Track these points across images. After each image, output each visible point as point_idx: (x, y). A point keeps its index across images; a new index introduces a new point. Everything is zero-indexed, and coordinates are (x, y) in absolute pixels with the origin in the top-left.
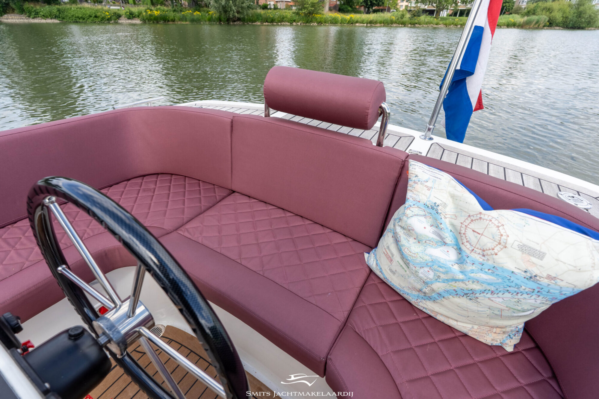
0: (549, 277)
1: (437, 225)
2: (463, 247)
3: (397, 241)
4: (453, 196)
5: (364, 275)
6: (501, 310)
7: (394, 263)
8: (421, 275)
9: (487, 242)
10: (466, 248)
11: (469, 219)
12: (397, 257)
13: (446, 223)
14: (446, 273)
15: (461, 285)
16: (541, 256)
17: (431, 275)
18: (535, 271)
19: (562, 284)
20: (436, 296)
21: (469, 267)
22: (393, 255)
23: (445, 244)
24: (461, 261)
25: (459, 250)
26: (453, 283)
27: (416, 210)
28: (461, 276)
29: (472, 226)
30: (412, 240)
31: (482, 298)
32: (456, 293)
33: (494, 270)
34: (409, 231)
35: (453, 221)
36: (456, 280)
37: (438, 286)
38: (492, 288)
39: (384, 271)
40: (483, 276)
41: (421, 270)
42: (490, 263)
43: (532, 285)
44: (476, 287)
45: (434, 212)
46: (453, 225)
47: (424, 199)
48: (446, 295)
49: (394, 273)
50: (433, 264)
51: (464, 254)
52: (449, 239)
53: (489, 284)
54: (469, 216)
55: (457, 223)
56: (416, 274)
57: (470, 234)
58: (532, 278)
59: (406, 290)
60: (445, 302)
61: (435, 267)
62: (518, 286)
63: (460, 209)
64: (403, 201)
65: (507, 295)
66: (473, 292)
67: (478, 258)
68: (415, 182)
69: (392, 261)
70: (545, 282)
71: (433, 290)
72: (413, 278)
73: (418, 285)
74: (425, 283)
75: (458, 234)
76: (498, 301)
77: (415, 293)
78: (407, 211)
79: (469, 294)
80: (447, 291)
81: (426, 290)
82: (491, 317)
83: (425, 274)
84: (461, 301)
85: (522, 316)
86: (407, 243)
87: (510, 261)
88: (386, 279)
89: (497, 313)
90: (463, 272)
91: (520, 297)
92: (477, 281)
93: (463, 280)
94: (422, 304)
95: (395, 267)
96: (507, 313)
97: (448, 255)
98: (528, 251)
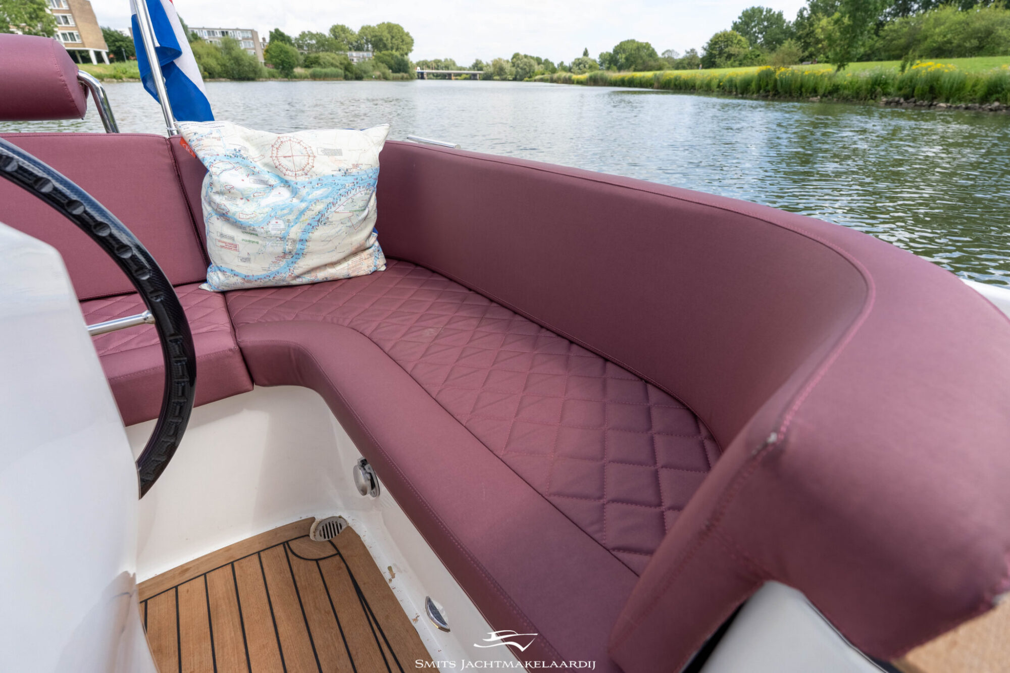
0: (356, 166)
1: (252, 173)
2: (287, 178)
3: (224, 216)
4: (248, 139)
5: (219, 301)
6: (349, 218)
7: (241, 247)
8: (273, 232)
9: (301, 160)
10: (290, 177)
11: (274, 149)
12: (239, 236)
13: (259, 167)
14: (291, 211)
15: (309, 214)
16: (338, 152)
17: (281, 224)
18: (344, 166)
19: (364, 167)
20: (298, 246)
21: (303, 192)
22: (232, 238)
23: (272, 186)
24: (295, 192)
25: (286, 184)
26: (303, 218)
27: (222, 166)
28: (303, 205)
29: (280, 154)
30: (240, 202)
31: (334, 217)
32: (312, 227)
33: (321, 182)
34: (228, 192)
35: (263, 161)
36: (302, 213)
37: (295, 232)
38: (331, 200)
39: (237, 270)
40: (318, 193)
41: (270, 227)
42: (314, 177)
43: (350, 179)
44: (320, 207)
45: (239, 159)
46: (266, 165)
47: (220, 151)
48: (306, 237)
49: (246, 260)
50: (275, 213)
51: (292, 183)
52: (273, 181)
53: (327, 197)
54: (272, 146)
55: (268, 160)
56: (268, 237)
57: (284, 162)
58: (346, 173)
59: (274, 269)
60: (311, 246)
61: (279, 213)
62: (344, 186)
63: (261, 146)
64: (200, 170)
65: (343, 199)
66: (321, 213)
67: (302, 179)
68: (198, 140)
69: (236, 246)
71: (294, 241)
72: (269, 244)
73: (279, 249)
74: (282, 239)
75: (275, 169)
76: (342, 211)
77: (283, 263)
78: (212, 170)
79: (321, 220)
80: (304, 231)
81: (289, 247)
82: (349, 234)
83: (276, 227)
84: (320, 232)
85: (365, 219)
86: (237, 208)
87: (325, 167)
88: (245, 278)
89: (349, 224)
90: (302, 201)
91: (350, 195)
92: (317, 201)
93: (307, 208)
94: (297, 272)
95: (244, 250)
96: (355, 220)
97: (281, 196)
98: (330, 152)
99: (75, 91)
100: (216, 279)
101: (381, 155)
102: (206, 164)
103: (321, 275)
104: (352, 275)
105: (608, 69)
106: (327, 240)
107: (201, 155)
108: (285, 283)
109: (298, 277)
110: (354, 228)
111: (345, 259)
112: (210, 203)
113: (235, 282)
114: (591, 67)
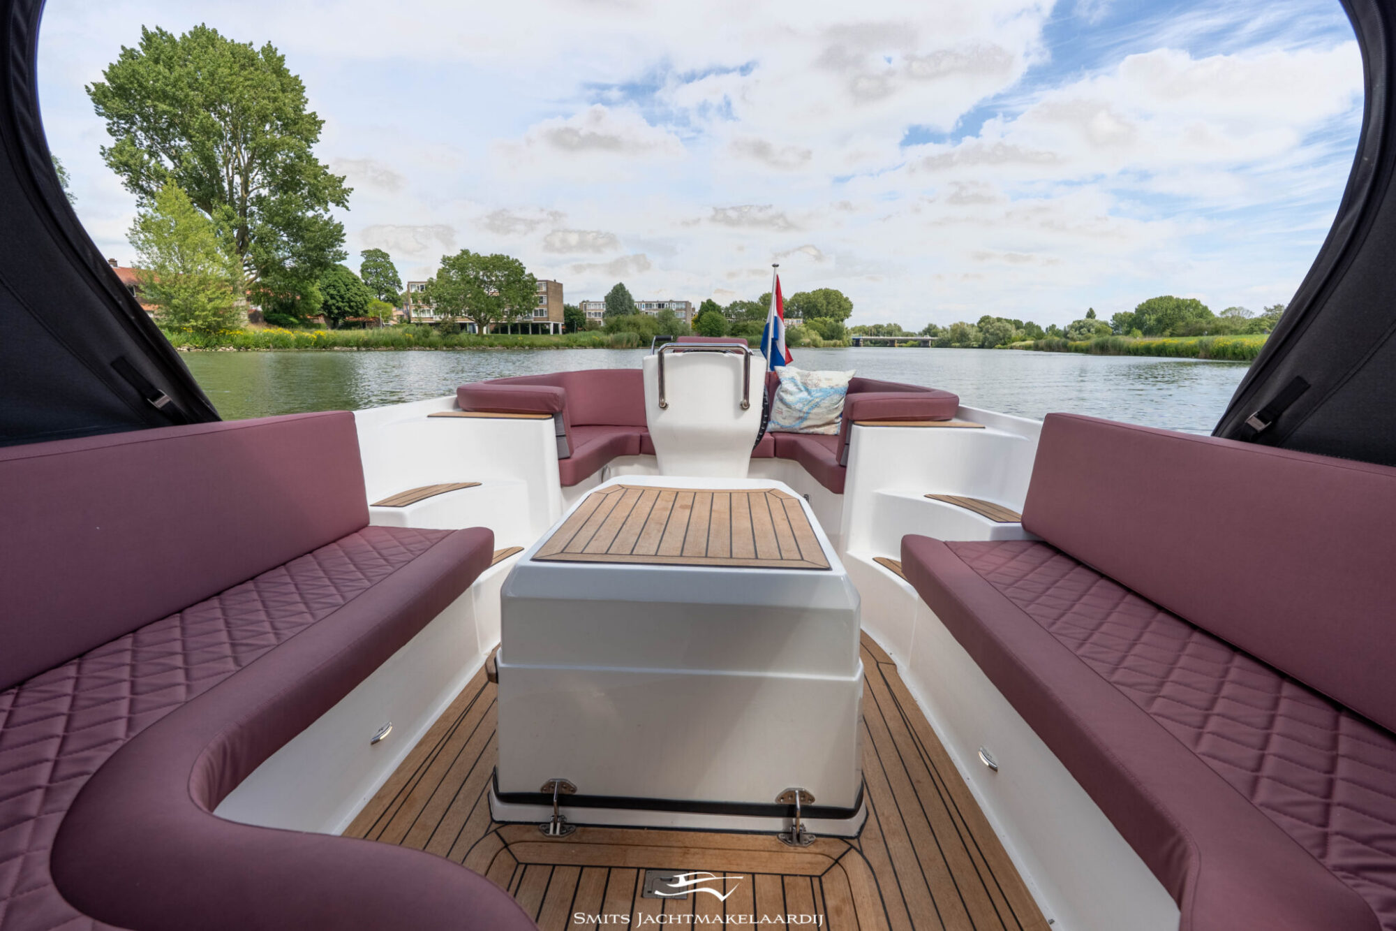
0: (837, 385)
1: (796, 385)
3: (782, 400)
4: (799, 373)
6: (829, 407)
8: (797, 408)
9: (814, 381)
10: (809, 387)
11: (807, 377)
12: (784, 408)
13: (799, 383)
14: (806, 401)
15: (813, 402)
16: (832, 379)
17: (801, 406)
18: (832, 385)
20: (805, 415)
21: (813, 393)
22: (782, 409)
23: (802, 391)
24: (810, 393)
25: (807, 390)
26: (810, 404)
27: (786, 382)
28: (811, 399)
29: (808, 379)
30: (788, 395)
31: (823, 405)
32: (813, 408)
33: (821, 390)
34: (786, 391)
35: (801, 381)
36: (810, 401)
37: (805, 409)
38: (823, 398)
39: (780, 423)
40: (818, 395)
41: (797, 406)
42: (818, 388)
43: (833, 390)
44: (817, 401)
45: (793, 380)
46: (802, 383)
47: (787, 376)
48: (809, 412)
49: (784, 418)
50: (800, 401)
51: (810, 390)
52: (803, 389)
53: (821, 397)
54: (806, 375)
55: (803, 381)
56: (795, 410)
57: (809, 382)
58: (832, 388)
59: (794, 424)
60: (810, 416)
61: (802, 401)
62: (829, 393)
63: (802, 376)
64: (779, 384)
65: (828, 398)
66: (817, 403)
67: (814, 389)
68: (781, 373)
69: (782, 413)
70: (835, 387)
71: (804, 413)
72: (794, 412)
73: (797, 415)
74: (800, 411)
75: (805, 385)
76: (826, 403)
77: (798, 422)
78: (783, 383)
79: (817, 405)
80: (809, 409)
81: (802, 415)
82: (828, 414)
83: (799, 406)
84: (816, 410)
85: (837, 408)
86: (788, 398)
87: (824, 385)
88: (782, 427)
90: (812, 396)
91: (831, 397)
92: (817, 397)
93: (813, 400)
94: (802, 426)
95: (785, 414)
96: (831, 408)
97: (804, 395)
98: (827, 379)
100: (771, 426)
101: (849, 382)
102: (781, 380)
103: (811, 430)
104: (826, 433)
105: (1127, 333)
106: (818, 415)
107: (780, 377)
108: (795, 431)
109: (802, 429)
110: (830, 411)
111: (825, 425)
112: (778, 395)
113: (777, 427)
114: (1098, 331)
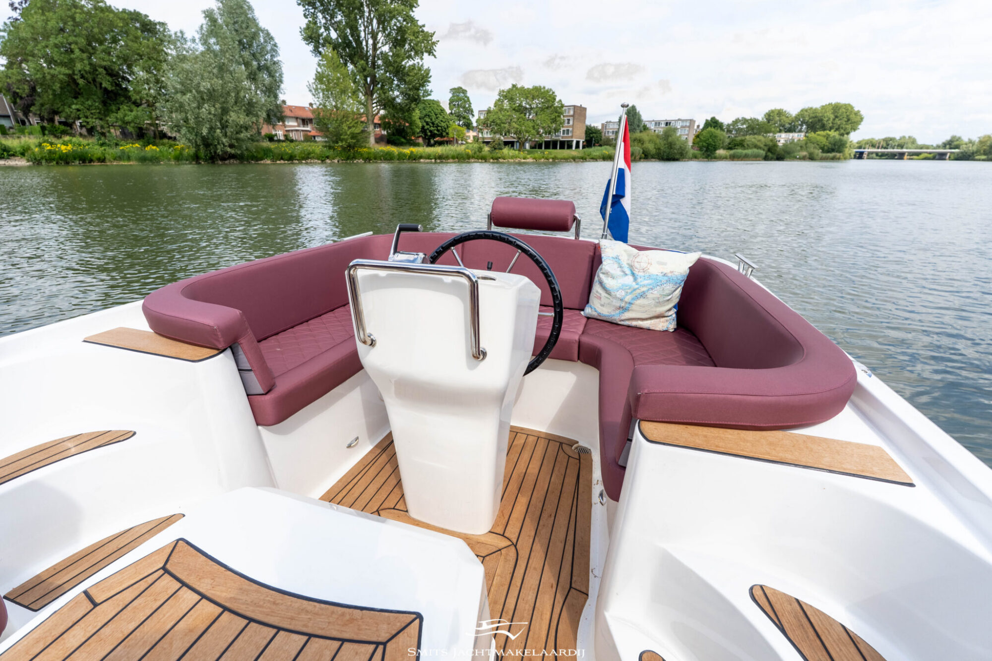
0: (672, 272)
1: (620, 266)
2: (635, 272)
3: (601, 283)
4: (625, 251)
5: (584, 321)
6: (658, 298)
7: (602, 299)
8: (618, 296)
9: (644, 265)
10: (636, 272)
11: (634, 258)
12: (603, 294)
13: (625, 265)
14: (630, 288)
15: (638, 291)
16: (664, 264)
17: (623, 293)
18: (665, 271)
19: (676, 273)
20: (627, 305)
21: (639, 280)
22: (601, 294)
23: (626, 274)
24: (635, 279)
25: (633, 274)
26: (634, 292)
27: (609, 262)
28: (637, 286)
29: (636, 260)
30: (610, 279)
31: (650, 295)
32: (637, 298)
33: (650, 277)
34: (606, 274)
35: (627, 262)
36: (635, 290)
37: (628, 298)
38: (651, 287)
39: (597, 309)
40: (646, 282)
41: (618, 293)
42: (647, 274)
43: (666, 278)
44: (645, 289)
45: (617, 260)
46: (628, 264)
47: (611, 255)
48: (632, 302)
49: (602, 305)
50: (623, 287)
51: (636, 275)
52: (628, 272)
53: (650, 285)
55: (629, 262)
56: (616, 297)
57: (636, 265)
58: (665, 275)
59: (613, 313)
60: (634, 307)
61: (625, 288)
62: (661, 281)
63: (629, 255)
64: (600, 262)
65: (658, 287)
66: (644, 292)
67: (641, 274)
68: (605, 248)
69: (600, 298)
70: (670, 275)
71: (626, 303)
72: (614, 301)
73: (618, 304)
74: (621, 300)
75: (631, 267)
76: (656, 293)
77: (618, 312)
78: (604, 263)
79: (643, 295)
80: (633, 299)
81: (623, 304)
82: (656, 306)
83: (620, 294)
84: (639, 302)
85: (671, 299)
86: (608, 282)
87: (655, 270)
88: (599, 314)
89: (657, 301)
90: (637, 284)
91: (663, 286)
92: (644, 286)
93: (638, 288)
94: (623, 318)
95: (603, 300)
96: (661, 300)
97: (629, 280)
98: (660, 263)
99: (570, 219)
100: (588, 311)
101: (690, 268)
102: (603, 260)
103: (634, 323)
104: (651, 328)
106: (643, 306)
107: (603, 255)
108: (615, 322)
109: (623, 320)
110: (659, 304)
111: (651, 318)
112: (598, 276)
113: (594, 314)
